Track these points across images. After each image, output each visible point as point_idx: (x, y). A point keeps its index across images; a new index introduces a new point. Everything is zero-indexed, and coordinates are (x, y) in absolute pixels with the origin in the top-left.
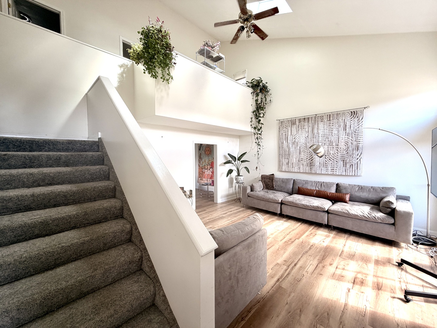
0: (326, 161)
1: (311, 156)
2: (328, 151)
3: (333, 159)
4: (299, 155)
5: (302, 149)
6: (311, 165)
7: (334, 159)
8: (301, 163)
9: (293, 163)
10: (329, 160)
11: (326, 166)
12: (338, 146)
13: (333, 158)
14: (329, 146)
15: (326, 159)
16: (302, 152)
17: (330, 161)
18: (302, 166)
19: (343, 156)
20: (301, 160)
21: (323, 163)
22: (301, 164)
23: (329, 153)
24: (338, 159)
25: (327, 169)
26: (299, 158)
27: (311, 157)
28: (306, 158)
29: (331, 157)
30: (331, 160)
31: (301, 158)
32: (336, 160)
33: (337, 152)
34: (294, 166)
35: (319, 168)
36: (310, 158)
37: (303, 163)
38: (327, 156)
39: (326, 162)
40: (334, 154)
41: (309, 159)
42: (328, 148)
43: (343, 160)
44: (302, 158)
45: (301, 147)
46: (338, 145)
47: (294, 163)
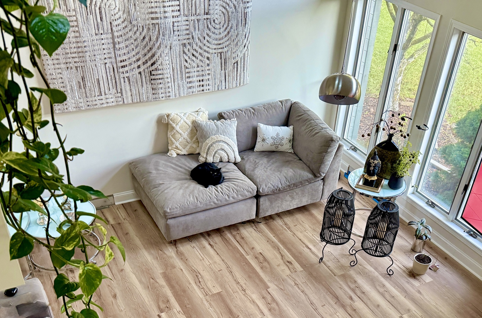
0: (186, 61)
1: (149, 51)
2: (188, 32)
3: (200, 54)
4: (112, 50)
5: (119, 28)
6: (153, 77)
7: (201, 51)
8: (122, 75)
9: (98, 80)
10: (191, 56)
11: (187, 75)
12: (208, 16)
13: (199, 50)
14: (191, 18)
15: (185, 55)
16: (120, 40)
17: (194, 58)
18: (126, 87)
19: (220, 42)
20: (122, 67)
21: (181, 67)
22: (122, 80)
23: (190, 36)
24: (211, 51)
25: (190, 82)
26: (113, 60)
27: (150, 55)
28: (134, 59)
29: (197, 48)
30: (197, 55)
31: (119, 59)
32: (207, 55)
33: (208, 32)
34: (102, 90)
35: (173, 83)
36: (147, 57)
37: (127, 75)
38: (188, 47)
39: (187, 65)
40: (202, 39)
41: (143, 60)
42: (187, 23)
43: (221, 53)
44: (122, 59)
45: (115, 23)
46: (207, 14)
47: (101, 79)
